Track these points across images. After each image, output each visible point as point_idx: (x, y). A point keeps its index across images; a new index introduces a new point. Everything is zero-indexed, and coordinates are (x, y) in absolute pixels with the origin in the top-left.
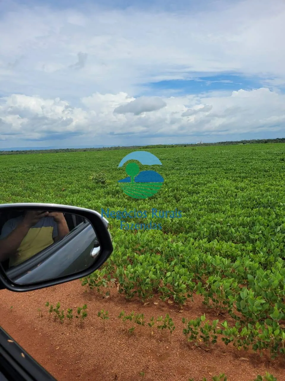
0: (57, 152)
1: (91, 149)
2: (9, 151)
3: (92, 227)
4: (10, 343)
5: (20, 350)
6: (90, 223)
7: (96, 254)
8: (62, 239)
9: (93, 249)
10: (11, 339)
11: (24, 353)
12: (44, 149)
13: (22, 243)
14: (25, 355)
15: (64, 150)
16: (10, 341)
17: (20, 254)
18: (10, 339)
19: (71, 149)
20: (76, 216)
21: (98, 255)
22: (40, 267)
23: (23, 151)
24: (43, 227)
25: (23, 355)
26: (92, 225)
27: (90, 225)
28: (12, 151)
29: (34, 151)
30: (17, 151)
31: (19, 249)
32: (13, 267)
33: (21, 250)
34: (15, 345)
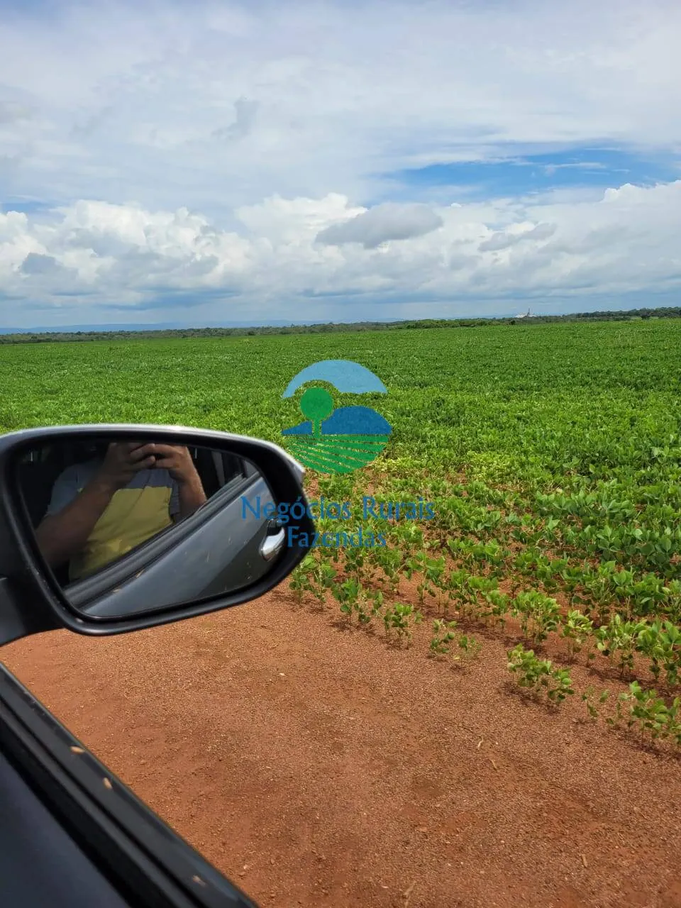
0: (184, 336)
1: (264, 329)
2: (72, 333)
3: (265, 486)
4: (78, 754)
5: (101, 772)
6: (261, 475)
7: (274, 552)
8: (193, 514)
9: (266, 539)
10: (79, 744)
11: (109, 779)
12: (152, 329)
13: (98, 524)
14: (113, 784)
15: (199, 330)
16: (76, 749)
17: (93, 550)
18: (76, 746)
19: (216, 330)
20: (222, 454)
21: (277, 553)
22: (141, 578)
23: (104, 334)
24: (148, 488)
25: (107, 783)
26: (265, 480)
27: (261, 480)
28: (79, 333)
29: (129, 333)
30: (90, 334)
31: (90, 538)
32: (78, 580)
33: (96, 541)
34: (88, 760)
